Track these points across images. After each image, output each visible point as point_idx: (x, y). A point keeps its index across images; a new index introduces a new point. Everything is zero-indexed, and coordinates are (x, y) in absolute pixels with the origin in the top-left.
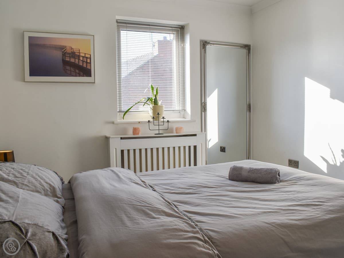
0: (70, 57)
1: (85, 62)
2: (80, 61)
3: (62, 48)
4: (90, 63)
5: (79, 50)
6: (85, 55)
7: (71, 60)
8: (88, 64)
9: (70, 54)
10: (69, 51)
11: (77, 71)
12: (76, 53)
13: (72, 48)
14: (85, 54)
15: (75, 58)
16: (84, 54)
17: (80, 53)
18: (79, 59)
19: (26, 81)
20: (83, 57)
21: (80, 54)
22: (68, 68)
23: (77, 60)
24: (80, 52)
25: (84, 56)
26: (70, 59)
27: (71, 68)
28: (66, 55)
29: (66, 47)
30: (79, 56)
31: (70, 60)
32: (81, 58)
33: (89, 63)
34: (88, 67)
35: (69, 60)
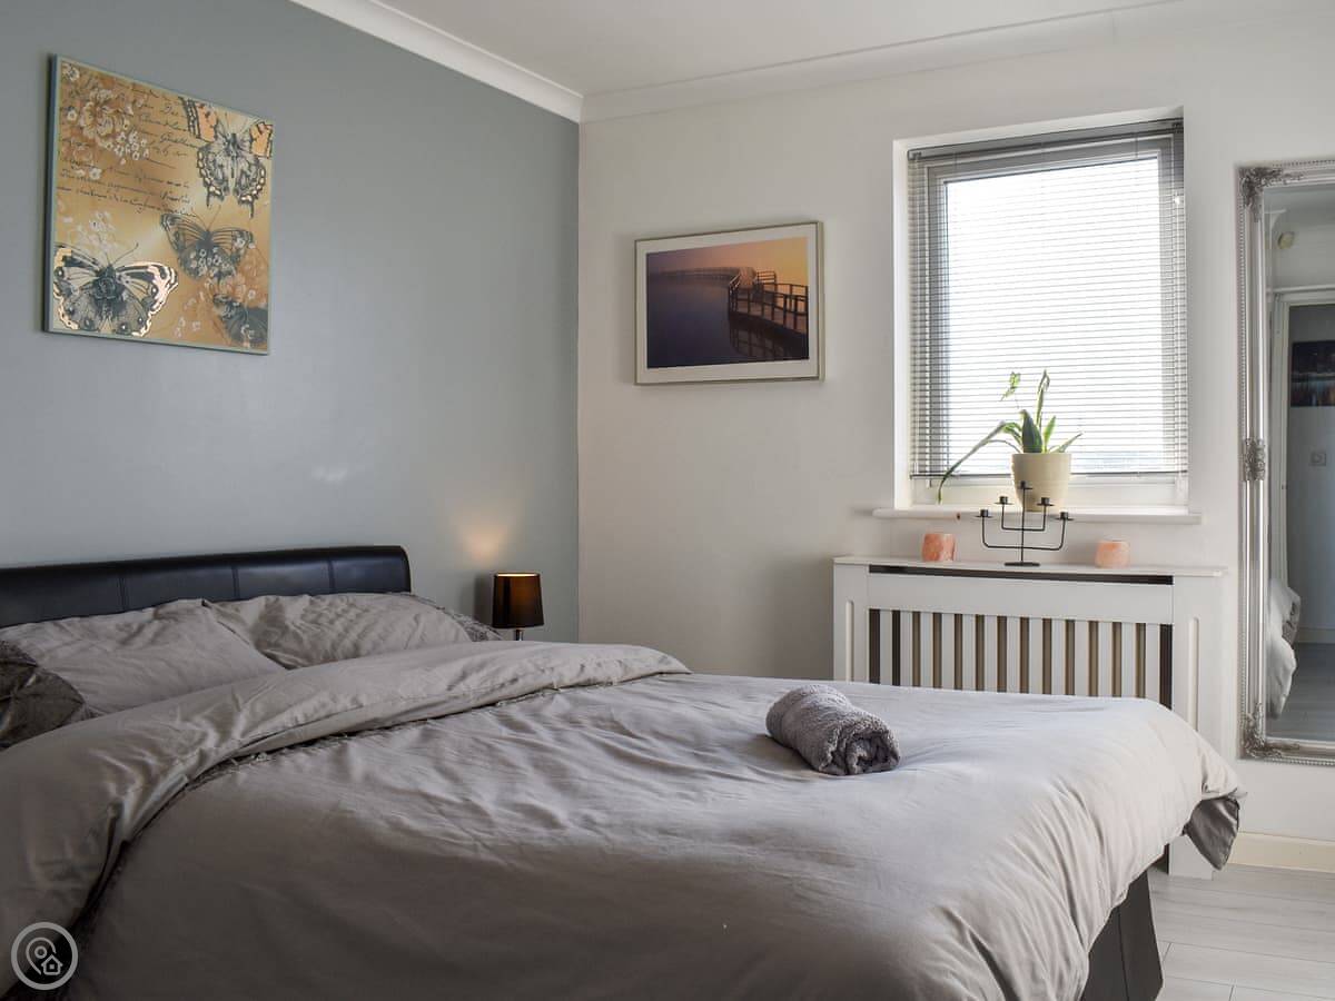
0: (749, 301)
1: (790, 311)
2: (776, 310)
3: (728, 276)
4: (806, 314)
5: (775, 276)
6: (791, 290)
7: (752, 309)
8: (799, 318)
9: (747, 291)
10: (746, 282)
11: (769, 344)
12: (767, 288)
13: (754, 274)
14: (791, 285)
15: (763, 304)
16: (788, 287)
17: (776, 285)
18: (774, 306)
19: (639, 381)
20: (786, 297)
21: (776, 289)
22: (743, 335)
23: (768, 310)
24: (778, 282)
25: (788, 293)
26: (749, 308)
27: (753, 336)
28: (739, 297)
29: (738, 271)
30: (774, 296)
31: (749, 310)
32: (780, 302)
33: (801, 314)
34: (801, 328)
35: (745, 310)
